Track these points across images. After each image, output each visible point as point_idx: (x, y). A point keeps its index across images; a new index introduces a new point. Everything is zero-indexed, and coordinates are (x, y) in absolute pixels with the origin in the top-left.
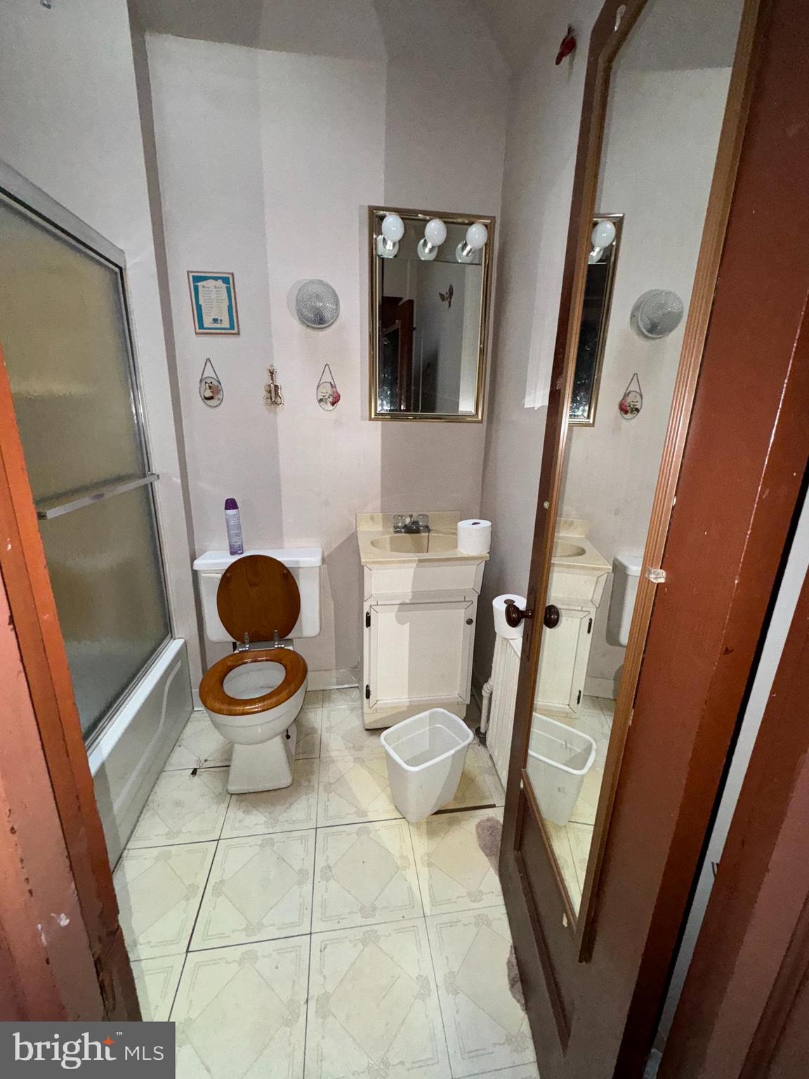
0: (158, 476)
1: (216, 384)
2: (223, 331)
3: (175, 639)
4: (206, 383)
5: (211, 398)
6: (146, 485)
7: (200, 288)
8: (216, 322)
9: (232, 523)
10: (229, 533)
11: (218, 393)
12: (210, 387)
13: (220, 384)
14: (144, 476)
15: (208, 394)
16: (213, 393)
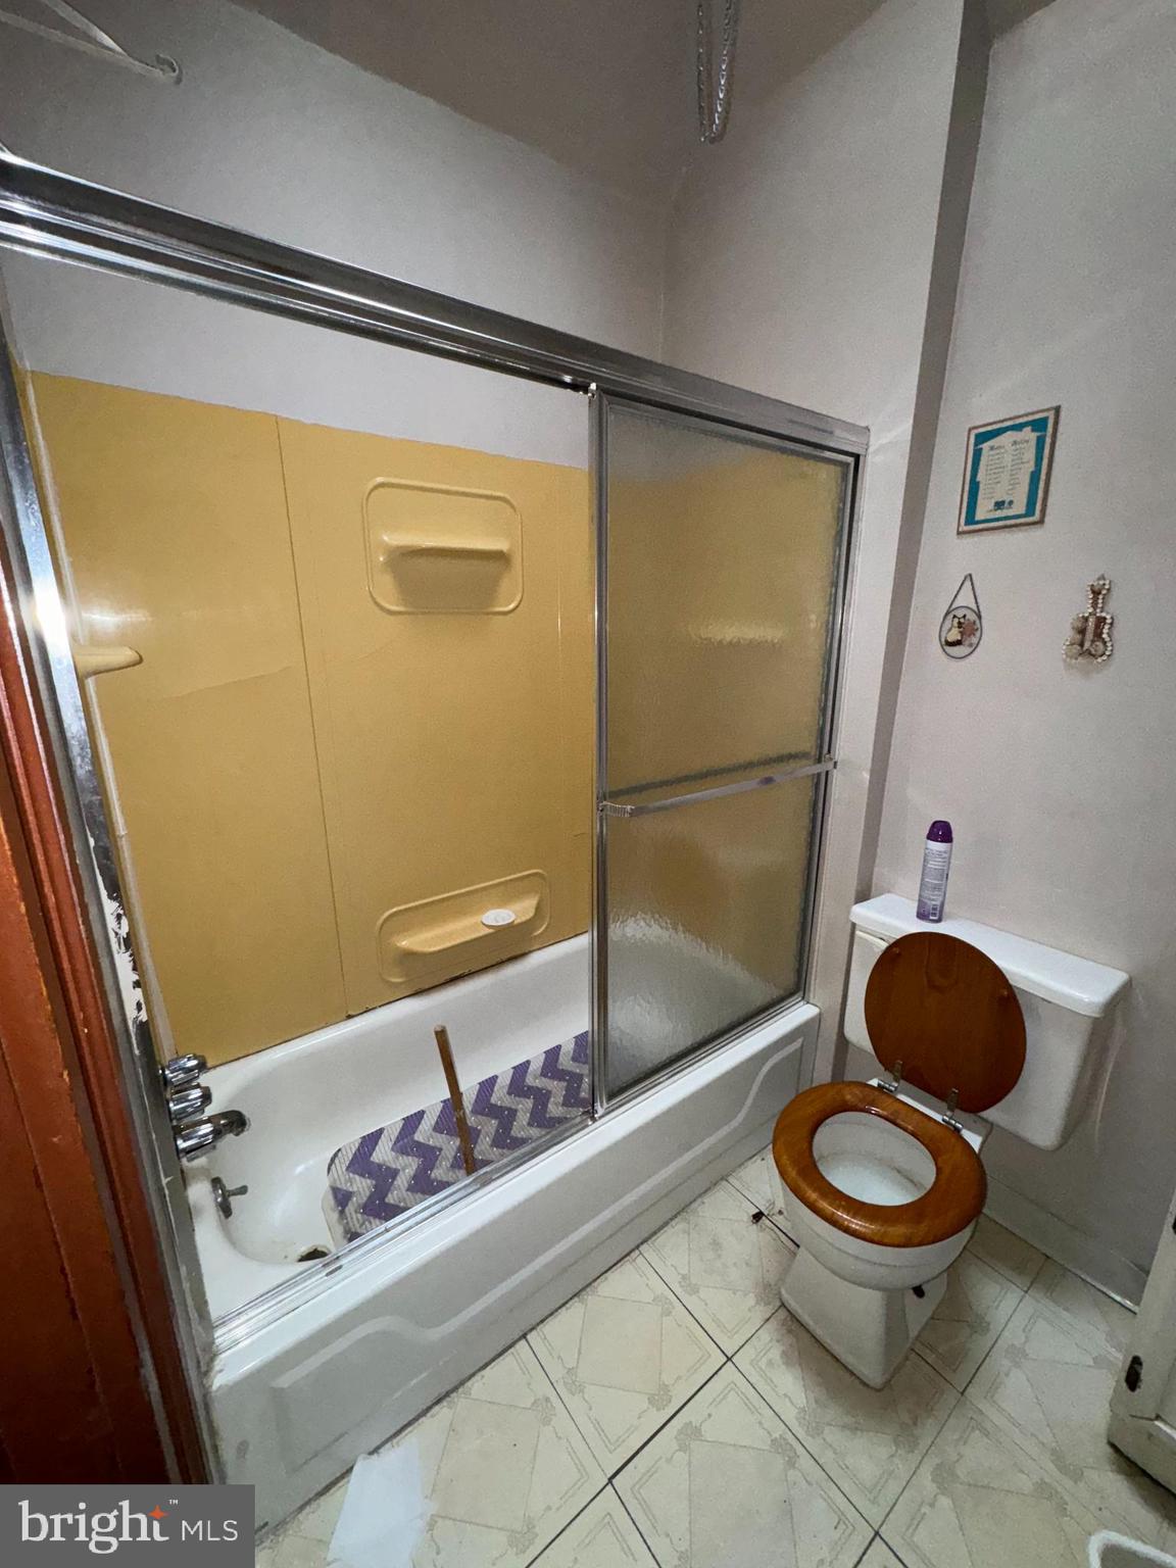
0: (835, 763)
1: (972, 617)
2: (1012, 522)
3: (808, 1003)
4: (955, 616)
5: (958, 643)
6: (819, 775)
7: (985, 453)
8: (999, 508)
9: (931, 865)
10: (922, 880)
11: (973, 632)
12: (960, 625)
13: (980, 617)
14: (819, 761)
15: (954, 635)
16: (964, 632)
